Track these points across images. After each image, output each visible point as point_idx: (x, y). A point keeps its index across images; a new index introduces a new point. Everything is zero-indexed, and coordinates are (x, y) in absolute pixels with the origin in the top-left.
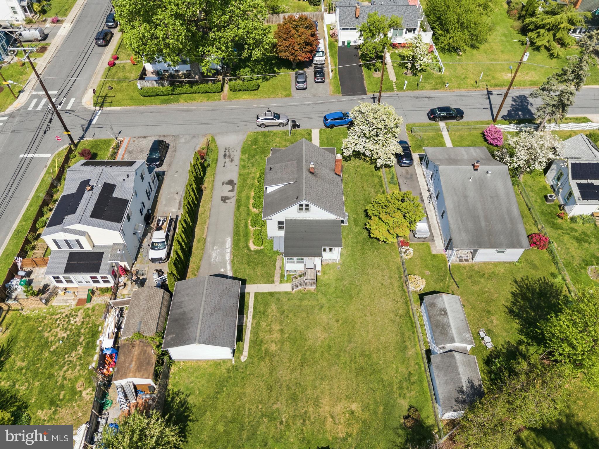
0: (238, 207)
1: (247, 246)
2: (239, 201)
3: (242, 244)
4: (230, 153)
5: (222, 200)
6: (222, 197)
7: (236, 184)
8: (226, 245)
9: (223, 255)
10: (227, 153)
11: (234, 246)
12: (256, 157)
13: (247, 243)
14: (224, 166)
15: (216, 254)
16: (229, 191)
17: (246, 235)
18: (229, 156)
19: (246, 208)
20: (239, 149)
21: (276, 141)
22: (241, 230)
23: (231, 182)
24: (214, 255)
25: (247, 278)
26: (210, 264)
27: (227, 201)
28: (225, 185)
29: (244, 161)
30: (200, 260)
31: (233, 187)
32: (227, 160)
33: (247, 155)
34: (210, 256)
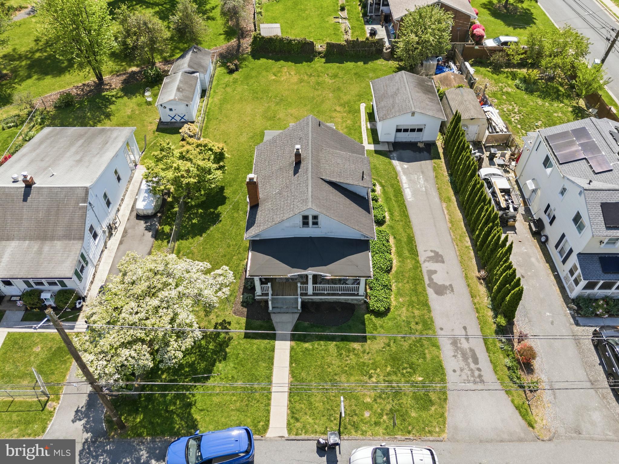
0: (411, 240)
1: (383, 186)
2: (414, 252)
3: (390, 191)
4: (468, 364)
5: (441, 256)
6: (443, 262)
7: (429, 285)
8: (411, 192)
9: (410, 180)
10: (473, 366)
11: (400, 190)
12: (406, 345)
13: (384, 190)
14: (465, 328)
15: (419, 183)
16: (435, 272)
17: (387, 199)
18: (464, 355)
19: (398, 237)
20: (451, 378)
21: (373, 394)
22: (397, 209)
23: (440, 290)
24: (422, 181)
25: (374, 155)
26: (423, 172)
27: (432, 254)
28: (447, 284)
29: (429, 339)
30: (436, 177)
31: (431, 279)
32: (465, 345)
33: (428, 356)
34: (426, 180)
